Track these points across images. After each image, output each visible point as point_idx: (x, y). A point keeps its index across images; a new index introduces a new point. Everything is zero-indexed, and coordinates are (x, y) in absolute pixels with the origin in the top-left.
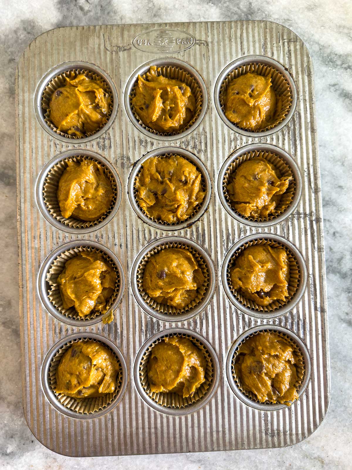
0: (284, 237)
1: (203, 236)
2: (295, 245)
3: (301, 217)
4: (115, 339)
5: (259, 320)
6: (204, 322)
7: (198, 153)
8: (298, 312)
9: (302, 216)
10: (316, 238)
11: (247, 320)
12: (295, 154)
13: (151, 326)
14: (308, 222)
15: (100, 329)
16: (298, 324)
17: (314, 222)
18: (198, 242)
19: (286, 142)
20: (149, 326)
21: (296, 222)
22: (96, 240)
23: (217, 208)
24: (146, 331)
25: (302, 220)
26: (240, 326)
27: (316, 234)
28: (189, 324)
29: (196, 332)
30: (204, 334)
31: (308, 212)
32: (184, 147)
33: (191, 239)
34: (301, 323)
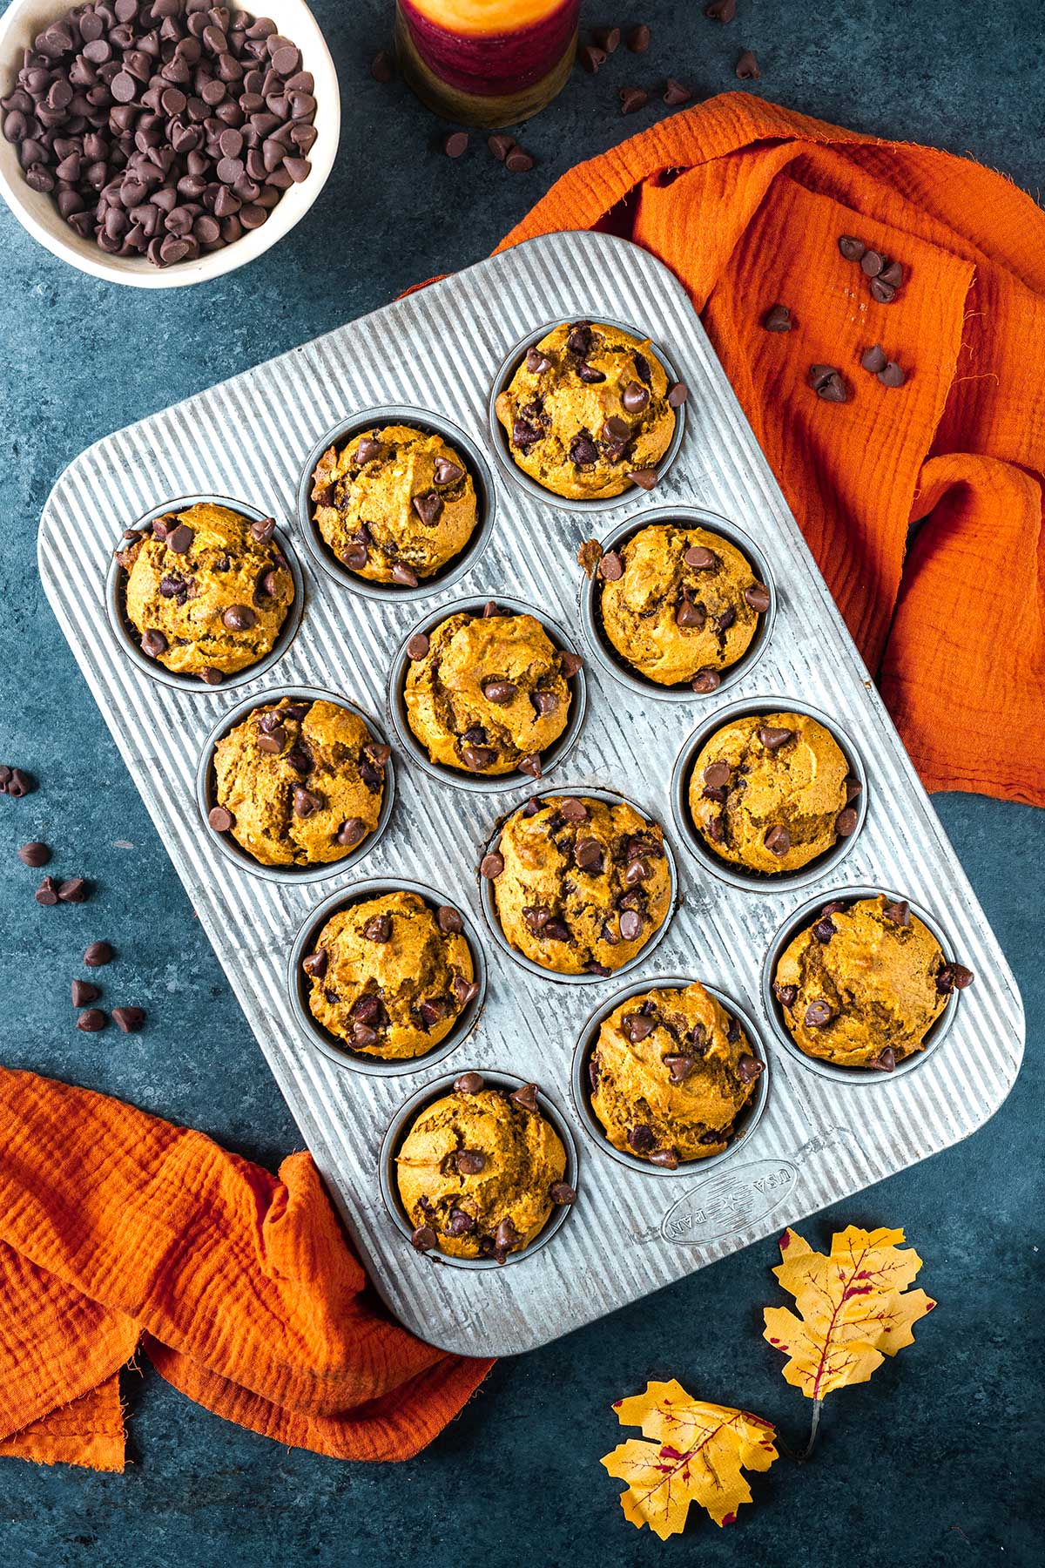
0: (288, 885)
1: (464, 814)
2: (258, 878)
3: (271, 944)
4: (556, 519)
5: (268, 685)
6: (384, 633)
7: (551, 990)
8: (193, 739)
9: (268, 949)
10: (219, 911)
11: (294, 674)
12: (338, 1076)
13: (493, 574)
14: (250, 940)
15: (596, 526)
16: (181, 713)
17: (236, 945)
18: (469, 795)
19: (370, 1095)
20: (496, 573)
21: (277, 930)
22: (687, 709)
23: (459, 887)
24: (499, 561)
25: (265, 939)
26: (304, 655)
27: (224, 922)
28: (413, 613)
29: (392, 602)
30: (372, 605)
31: (260, 962)
32: (587, 988)
33: (486, 795)
34: (175, 717)
